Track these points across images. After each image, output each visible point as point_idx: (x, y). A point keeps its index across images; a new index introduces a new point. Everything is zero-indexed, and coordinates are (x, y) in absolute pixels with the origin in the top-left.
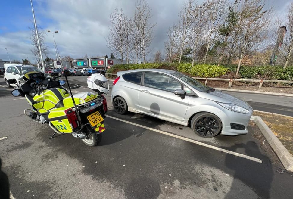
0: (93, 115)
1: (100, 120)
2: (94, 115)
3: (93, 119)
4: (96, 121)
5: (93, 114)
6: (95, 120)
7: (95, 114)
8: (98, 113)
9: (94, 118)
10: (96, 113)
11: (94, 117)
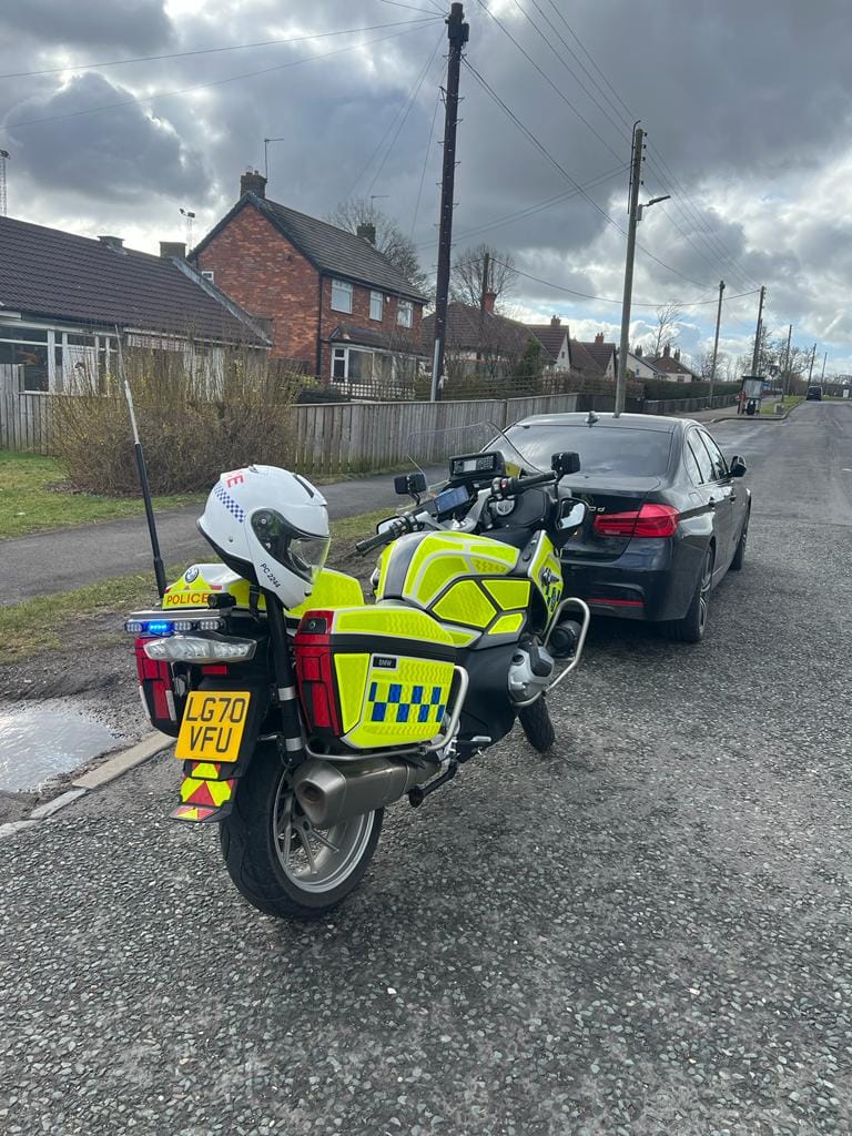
0: (214, 700)
1: (222, 746)
2: (221, 700)
3: (204, 720)
4: (206, 739)
5: (217, 695)
6: (208, 729)
7: (229, 700)
8: (239, 704)
9: (208, 720)
10: (233, 695)
11: (211, 712)
